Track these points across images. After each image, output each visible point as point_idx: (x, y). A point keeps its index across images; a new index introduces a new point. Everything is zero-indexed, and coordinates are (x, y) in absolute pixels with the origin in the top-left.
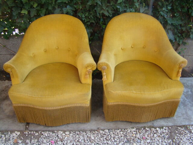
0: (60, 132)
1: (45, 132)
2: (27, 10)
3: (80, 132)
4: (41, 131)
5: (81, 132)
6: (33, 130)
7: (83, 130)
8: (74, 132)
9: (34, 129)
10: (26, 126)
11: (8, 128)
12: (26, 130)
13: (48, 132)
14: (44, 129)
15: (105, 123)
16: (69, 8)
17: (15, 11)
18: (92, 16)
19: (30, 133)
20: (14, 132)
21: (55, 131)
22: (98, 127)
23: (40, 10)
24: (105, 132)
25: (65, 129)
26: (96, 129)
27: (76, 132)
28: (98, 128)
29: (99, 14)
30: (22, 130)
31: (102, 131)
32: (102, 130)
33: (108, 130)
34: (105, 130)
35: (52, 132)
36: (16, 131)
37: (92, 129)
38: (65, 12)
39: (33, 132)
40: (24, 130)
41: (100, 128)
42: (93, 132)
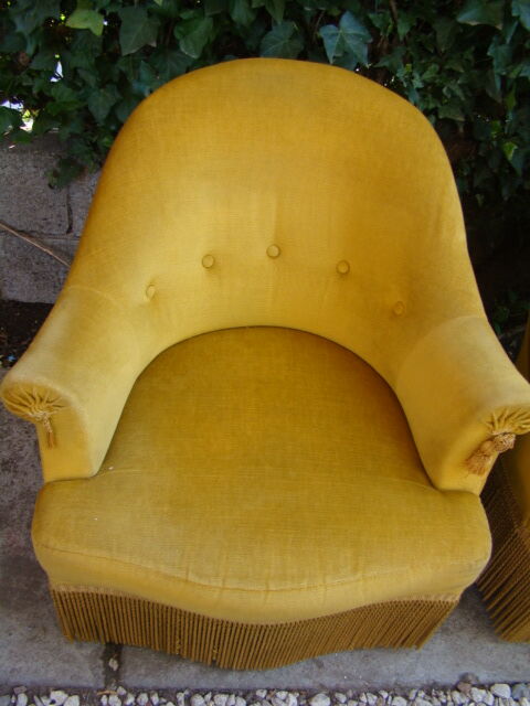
0: (283, 695)
1: (209, 696)
2: (102, 12)
3: (379, 696)
4: (187, 692)
5: (385, 695)
6: (144, 685)
7: (396, 684)
8: (350, 694)
9: (150, 682)
10: (106, 657)
11: (13, 670)
12: (107, 683)
13: (224, 698)
14: (203, 684)
15: (491, 645)
16: (351, 31)
17: (28, 9)
18: (461, 86)
19: (130, 700)
20: (48, 695)
21: (259, 693)
22: (464, 670)
23: (179, 21)
24: (496, 697)
25: (307, 683)
26: (453, 680)
27: (363, 698)
28: (464, 679)
29: (504, 79)
30: (92, 685)
31: (483, 692)
32: (481, 686)
33: (507, 687)
34: (493, 684)
35: (244, 697)
36: (57, 689)
37: (435, 683)
38: (330, 54)
39: (149, 696)
40: (102, 685)
41: (470, 678)
42: (442, 693)
